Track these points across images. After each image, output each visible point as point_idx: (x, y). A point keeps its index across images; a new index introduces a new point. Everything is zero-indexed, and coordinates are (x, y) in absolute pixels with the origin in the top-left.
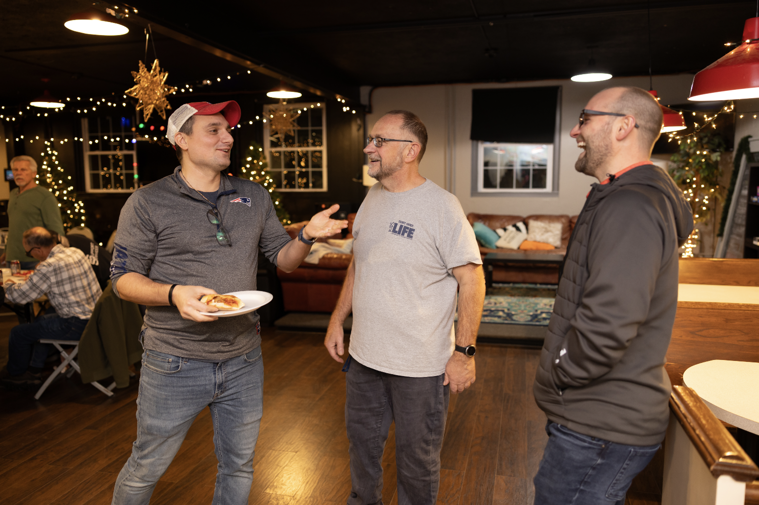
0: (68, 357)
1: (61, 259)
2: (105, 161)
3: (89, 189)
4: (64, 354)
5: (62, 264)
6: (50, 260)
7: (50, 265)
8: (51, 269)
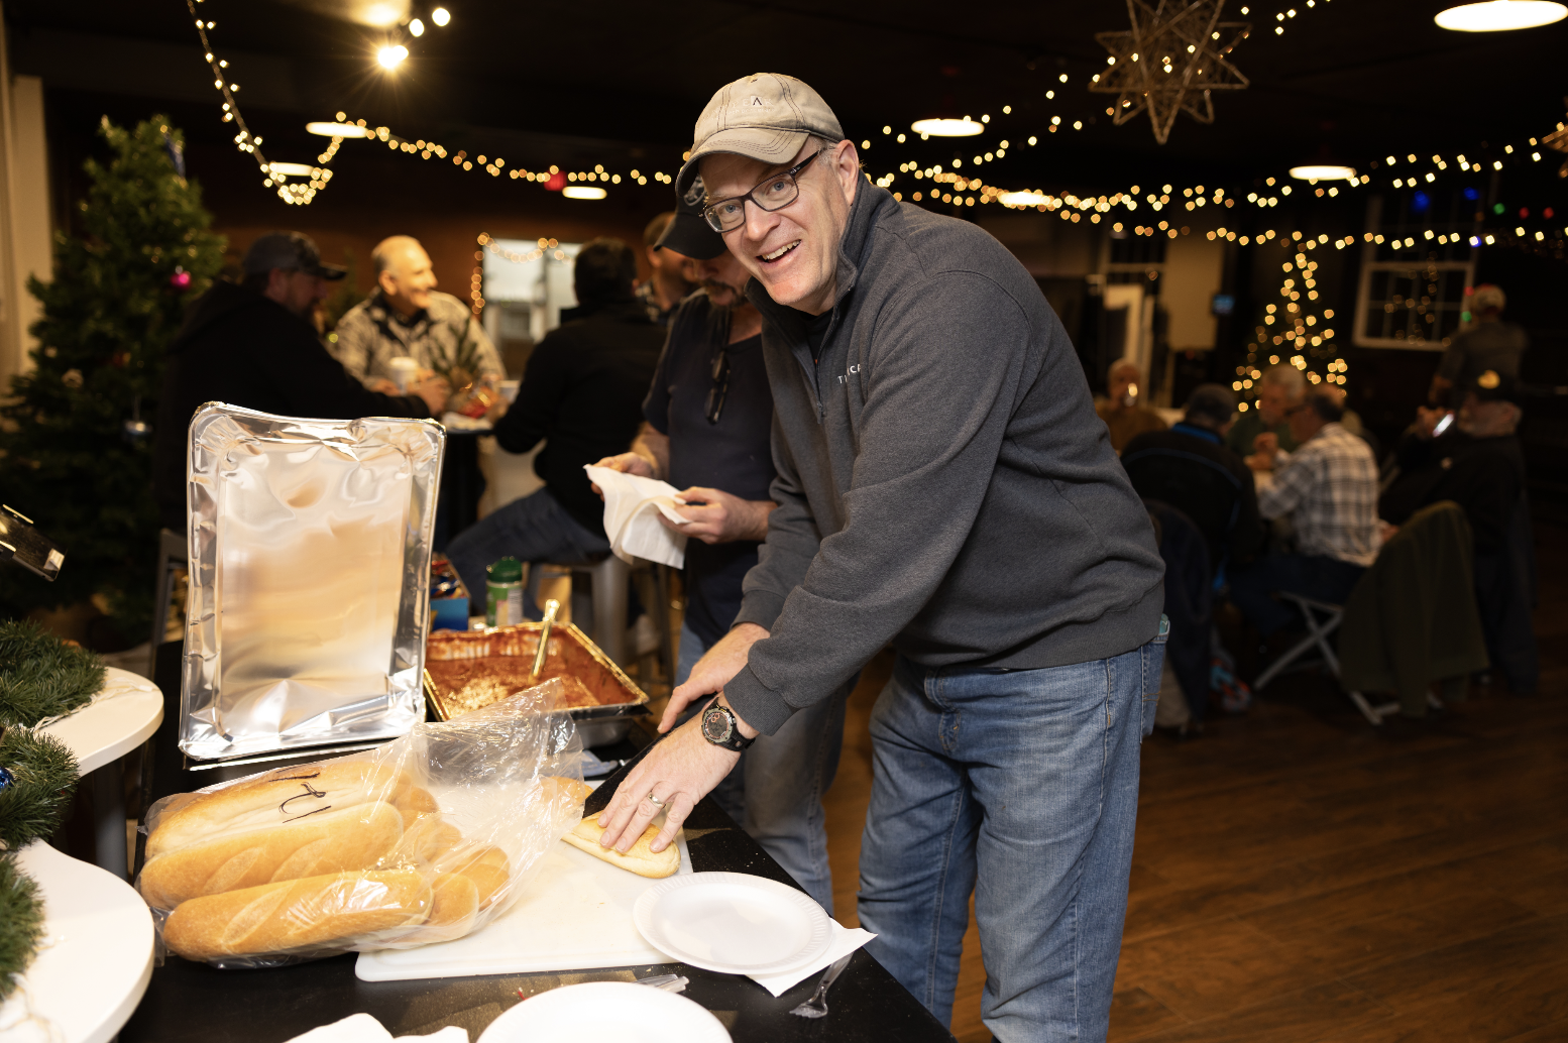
0: (1318, 635)
1: (1334, 446)
2: (1404, 287)
3: (1361, 339)
4: (1312, 624)
5: (1336, 453)
6: (1319, 444)
7: (1316, 451)
8: (1318, 458)
